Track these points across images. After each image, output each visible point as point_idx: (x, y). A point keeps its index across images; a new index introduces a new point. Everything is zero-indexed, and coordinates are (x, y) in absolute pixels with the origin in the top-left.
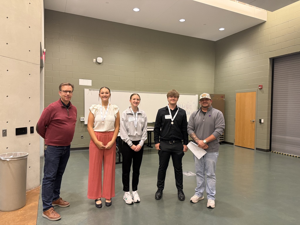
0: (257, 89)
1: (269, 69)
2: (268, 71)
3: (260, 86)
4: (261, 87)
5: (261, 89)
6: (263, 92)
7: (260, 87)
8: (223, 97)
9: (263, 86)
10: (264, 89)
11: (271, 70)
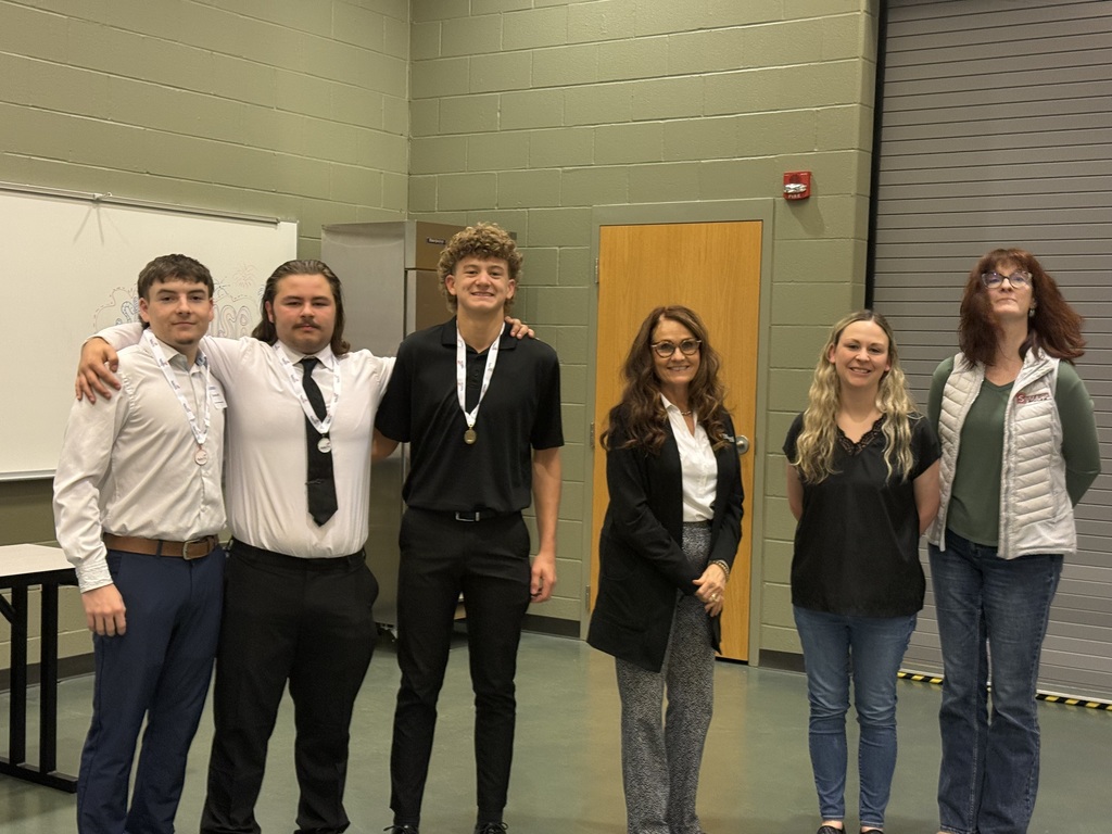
0: (766, 199)
1: (861, 51)
2: (859, 62)
3: (794, 178)
4: (802, 187)
5: (803, 198)
6: (814, 228)
7: (791, 188)
9: (817, 179)
10: (822, 201)
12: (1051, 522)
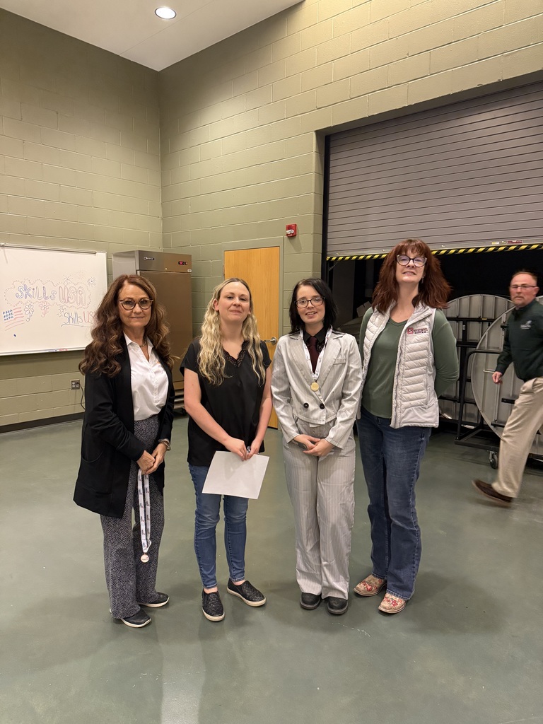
0: (281, 236)
3: (289, 228)
4: (293, 231)
5: (292, 237)
6: (298, 249)
7: (289, 232)
8: (184, 263)
9: (298, 227)
10: (300, 236)
11: (322, 172)
12: (423, 407)
